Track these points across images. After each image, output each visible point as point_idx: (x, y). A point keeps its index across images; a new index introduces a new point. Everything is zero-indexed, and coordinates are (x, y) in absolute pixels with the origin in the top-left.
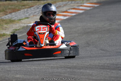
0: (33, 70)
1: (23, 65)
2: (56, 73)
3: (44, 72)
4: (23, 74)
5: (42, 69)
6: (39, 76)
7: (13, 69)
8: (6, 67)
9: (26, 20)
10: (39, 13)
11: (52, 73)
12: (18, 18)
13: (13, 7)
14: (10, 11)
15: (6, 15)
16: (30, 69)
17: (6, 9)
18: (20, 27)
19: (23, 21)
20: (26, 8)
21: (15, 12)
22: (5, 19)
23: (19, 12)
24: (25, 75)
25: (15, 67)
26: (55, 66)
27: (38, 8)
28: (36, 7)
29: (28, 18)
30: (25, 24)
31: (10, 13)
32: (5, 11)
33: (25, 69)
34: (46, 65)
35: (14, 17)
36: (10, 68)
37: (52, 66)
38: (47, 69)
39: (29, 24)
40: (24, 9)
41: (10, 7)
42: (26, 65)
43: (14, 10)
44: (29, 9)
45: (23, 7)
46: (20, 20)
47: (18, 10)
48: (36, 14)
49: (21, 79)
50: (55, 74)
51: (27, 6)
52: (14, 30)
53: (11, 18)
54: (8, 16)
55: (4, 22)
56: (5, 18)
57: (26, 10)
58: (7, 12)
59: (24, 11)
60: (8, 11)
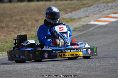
0: (94, 67)
1: (84, 62)
2: (117, 69)
3: (104, 68)
4: (84, 70)
5: (102, 66)
6: (99, 72)
7: (74, 65)
8: (67, 63)
9: (86, 18)
10: (98, 12)
11: (112, 69)
12: (79, 17)
13: (73, 6)
14: (70, 10)
15: (67, 13)
16: (91, 65)
17: (66, 8)
18: (80, 26)
19: (82, 20)
20: (85, 7)
21: (75, 11)
22: (65, 18)
23: (79, 11)
24: (85, 71)
25: (76, 64)
26: (115, 62)
27: (97, 7)
28: (96, 6)
29: (87, 16)
30: (85, 22)
31: (71, 12)
32: (65, 11)
33: (86, 66)
34: (106, 62)
35: (74, 16)
36: (71, 64)
37: (112, 63)
38: (107, 66)
39: (89, 22)
40: (84, 8)
41: (70, 6)
42: (87, 62)
43: (74, 9)
44: (89, 8)
45: (83, 6)
46: (80, 18)
47: (78, 9)
48: (95, 13)
49: (82, 75)
50: (115, 70)
51: (87, 6)
52: (74, 28)
53: (72, 17)
54: (69, 15)
55: (65, 21)
56: (66, 16)
57: (85, 9)
58: (67, 11)
59: (84, 10)
60: (69, 10)
